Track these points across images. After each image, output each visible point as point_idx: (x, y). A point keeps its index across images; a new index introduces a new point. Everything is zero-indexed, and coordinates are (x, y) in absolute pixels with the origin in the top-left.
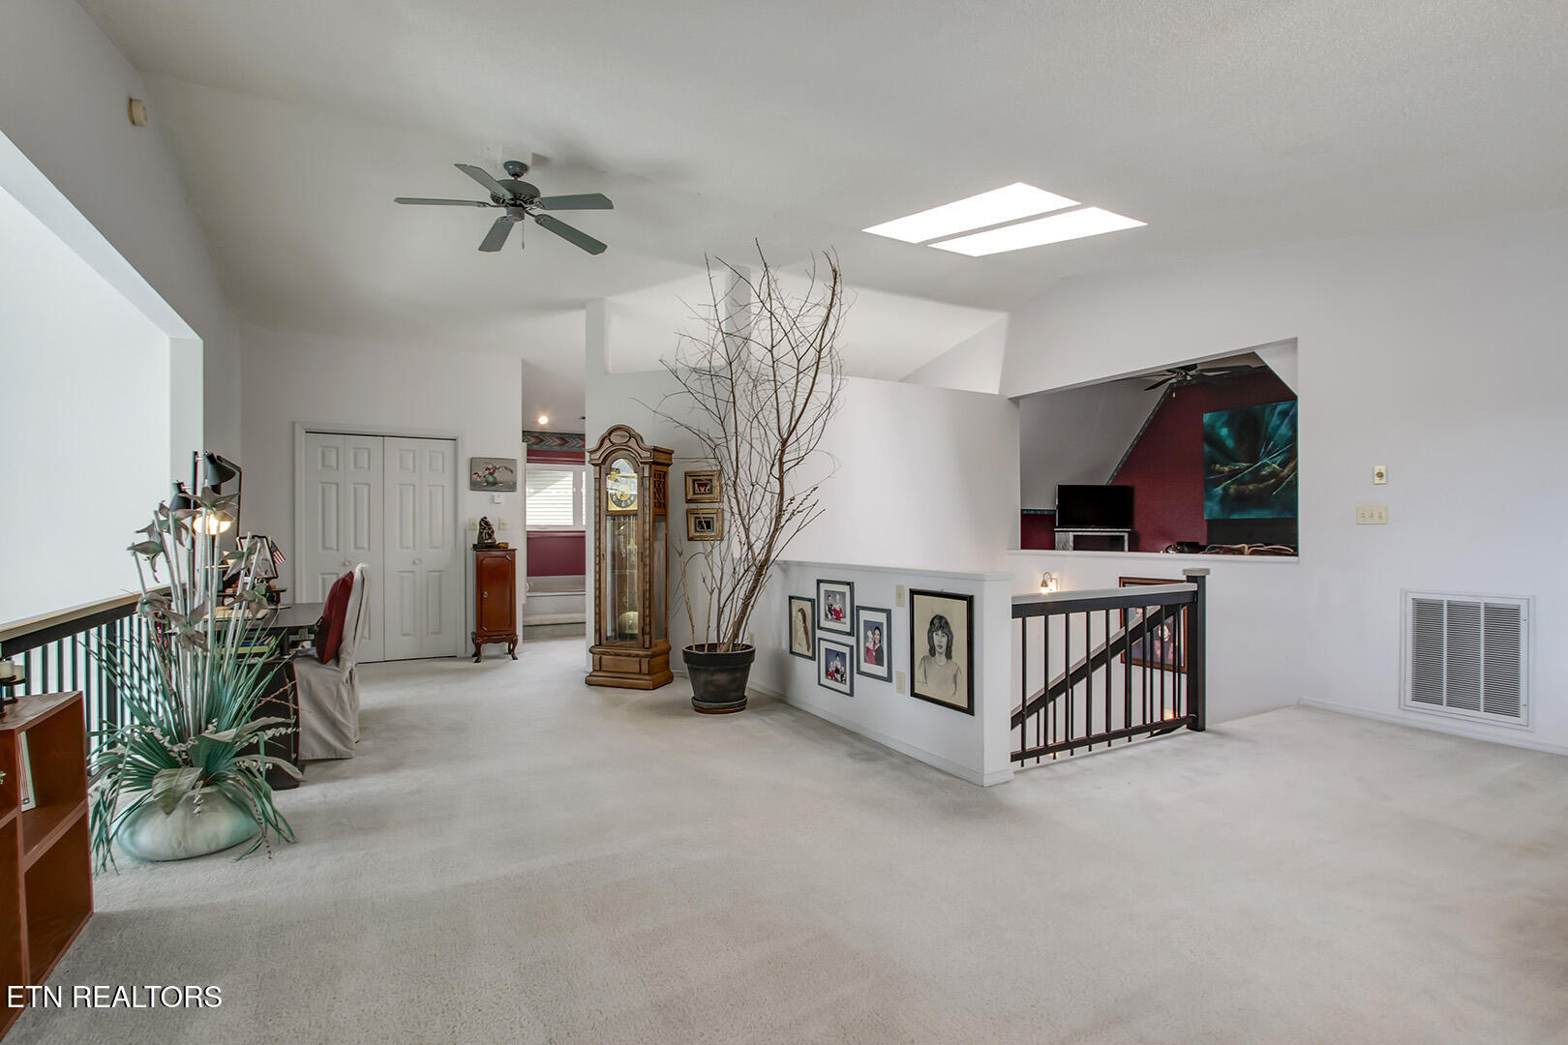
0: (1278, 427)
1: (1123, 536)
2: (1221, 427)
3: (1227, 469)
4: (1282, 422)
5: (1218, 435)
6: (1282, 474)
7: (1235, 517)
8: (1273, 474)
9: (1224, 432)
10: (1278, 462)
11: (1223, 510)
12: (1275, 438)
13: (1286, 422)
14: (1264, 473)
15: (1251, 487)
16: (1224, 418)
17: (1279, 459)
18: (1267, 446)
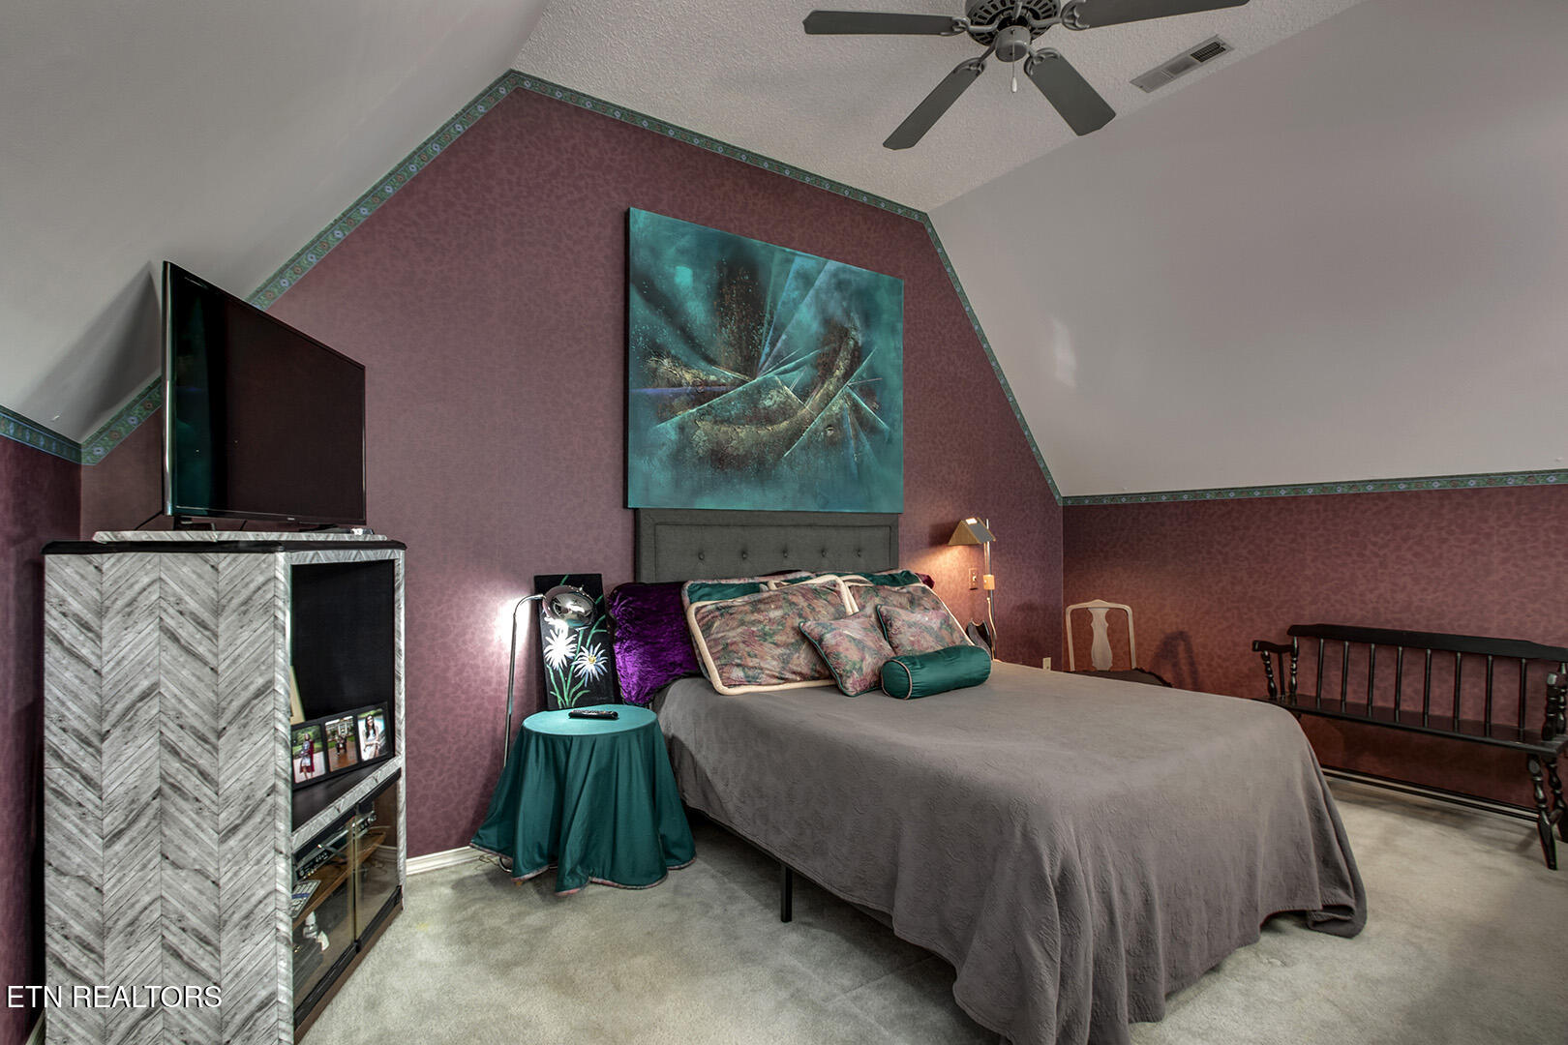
0: (796, 303)
1: (390, 564)
2: (676, 262)
3: (688, 377)
4: (803, 297)
5: (670, 278)
6: (801, 413)
7: (707, 503)
8: (785, 411)
9: (684, 277)
10: (796, 382)
11: (677, 483)
12: (789, 328)
13: (808, 299)
14: (768, 403)
15: (743, 432)
16: (684, 242)
17: (797, 377)
18: (773, 344)
